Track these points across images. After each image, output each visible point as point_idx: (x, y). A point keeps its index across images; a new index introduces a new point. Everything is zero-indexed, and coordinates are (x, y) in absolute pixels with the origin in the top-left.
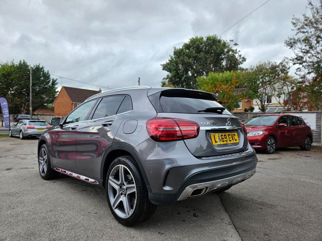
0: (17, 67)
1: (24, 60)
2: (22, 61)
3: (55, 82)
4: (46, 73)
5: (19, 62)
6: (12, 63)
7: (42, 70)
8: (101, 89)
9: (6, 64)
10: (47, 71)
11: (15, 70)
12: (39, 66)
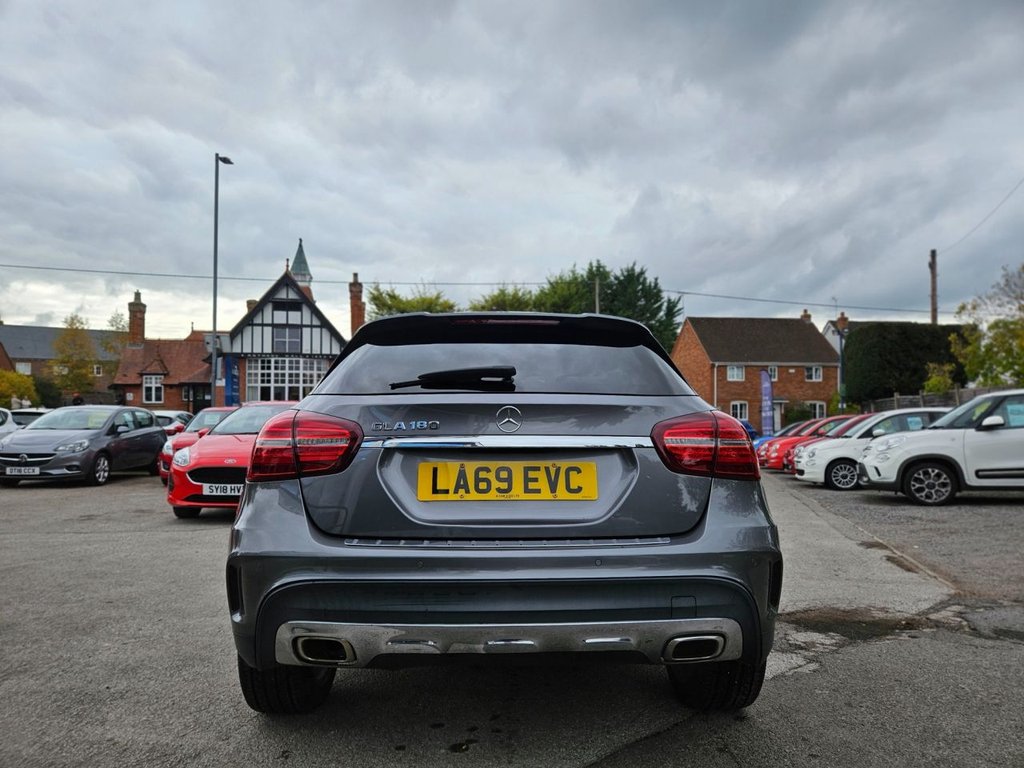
0: (583, 280)
1: (598, 261)
2: (595, 264)
3: (675, 306)
4: (650, 286)
5: (587, 267)
6: (573, 272)
7: (641, 280)
8: (809, 313)
9: (561, 278)
10: (653, 280)
11: (578, 290)
12: (633, 269)
